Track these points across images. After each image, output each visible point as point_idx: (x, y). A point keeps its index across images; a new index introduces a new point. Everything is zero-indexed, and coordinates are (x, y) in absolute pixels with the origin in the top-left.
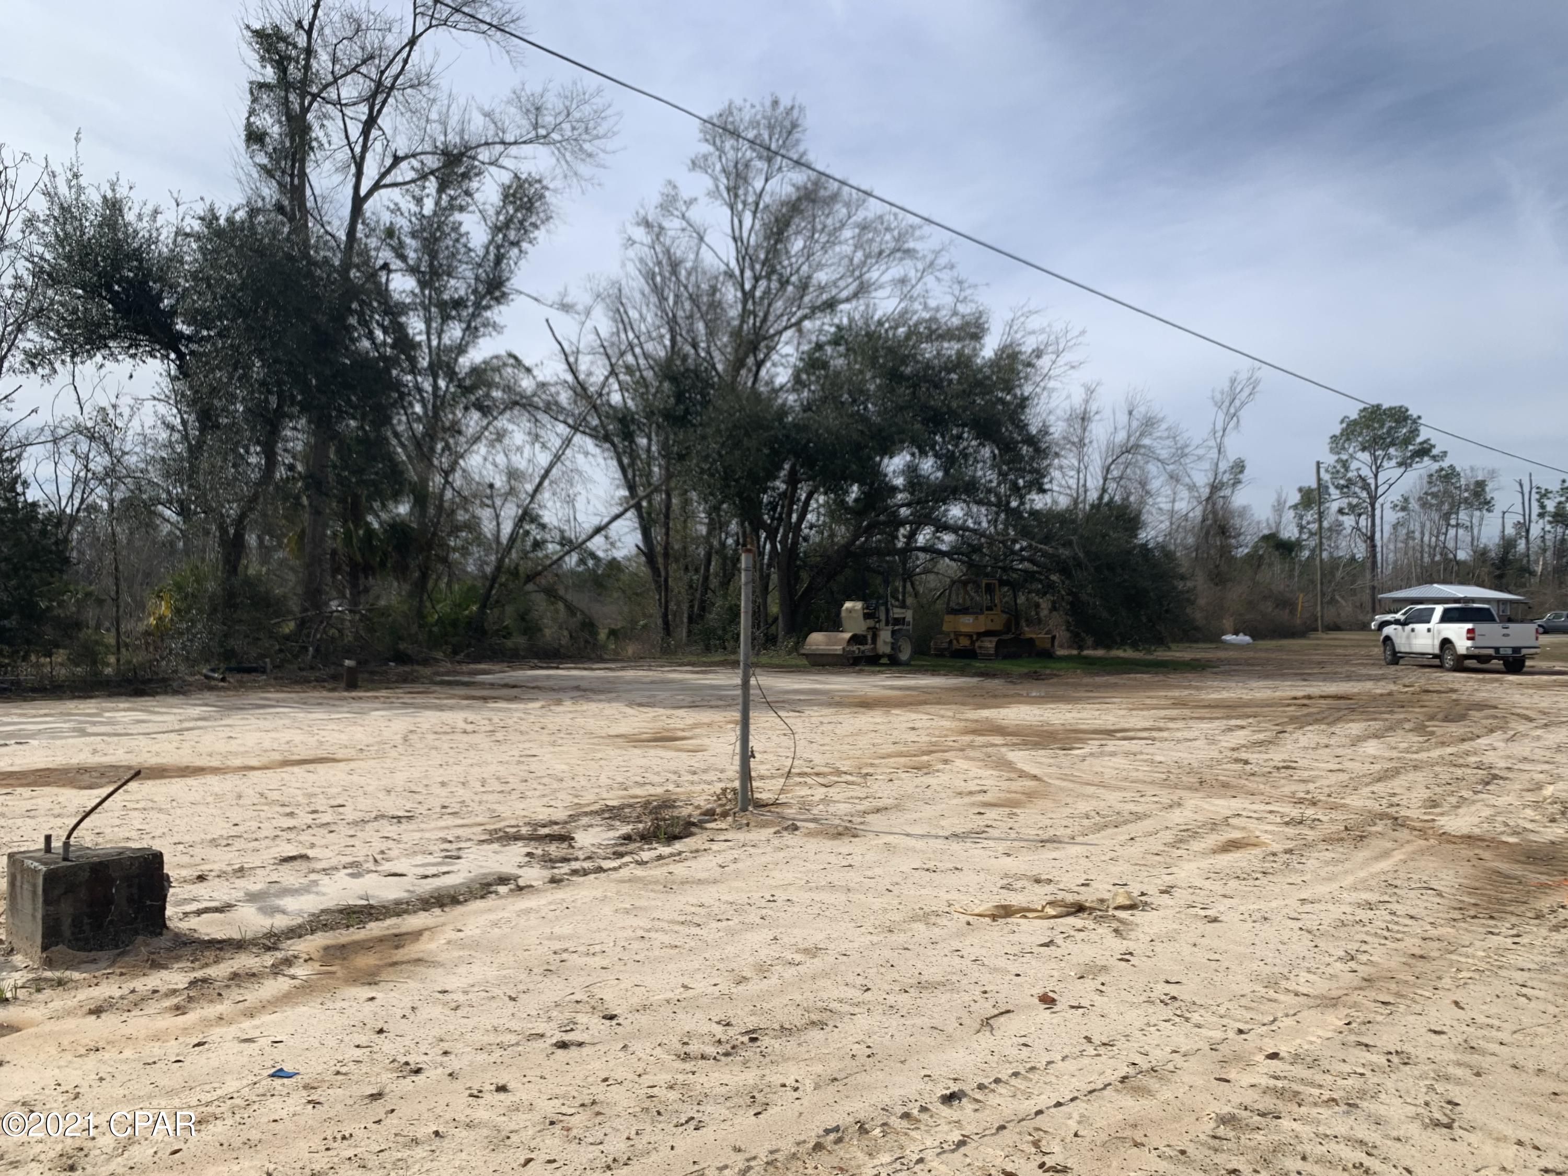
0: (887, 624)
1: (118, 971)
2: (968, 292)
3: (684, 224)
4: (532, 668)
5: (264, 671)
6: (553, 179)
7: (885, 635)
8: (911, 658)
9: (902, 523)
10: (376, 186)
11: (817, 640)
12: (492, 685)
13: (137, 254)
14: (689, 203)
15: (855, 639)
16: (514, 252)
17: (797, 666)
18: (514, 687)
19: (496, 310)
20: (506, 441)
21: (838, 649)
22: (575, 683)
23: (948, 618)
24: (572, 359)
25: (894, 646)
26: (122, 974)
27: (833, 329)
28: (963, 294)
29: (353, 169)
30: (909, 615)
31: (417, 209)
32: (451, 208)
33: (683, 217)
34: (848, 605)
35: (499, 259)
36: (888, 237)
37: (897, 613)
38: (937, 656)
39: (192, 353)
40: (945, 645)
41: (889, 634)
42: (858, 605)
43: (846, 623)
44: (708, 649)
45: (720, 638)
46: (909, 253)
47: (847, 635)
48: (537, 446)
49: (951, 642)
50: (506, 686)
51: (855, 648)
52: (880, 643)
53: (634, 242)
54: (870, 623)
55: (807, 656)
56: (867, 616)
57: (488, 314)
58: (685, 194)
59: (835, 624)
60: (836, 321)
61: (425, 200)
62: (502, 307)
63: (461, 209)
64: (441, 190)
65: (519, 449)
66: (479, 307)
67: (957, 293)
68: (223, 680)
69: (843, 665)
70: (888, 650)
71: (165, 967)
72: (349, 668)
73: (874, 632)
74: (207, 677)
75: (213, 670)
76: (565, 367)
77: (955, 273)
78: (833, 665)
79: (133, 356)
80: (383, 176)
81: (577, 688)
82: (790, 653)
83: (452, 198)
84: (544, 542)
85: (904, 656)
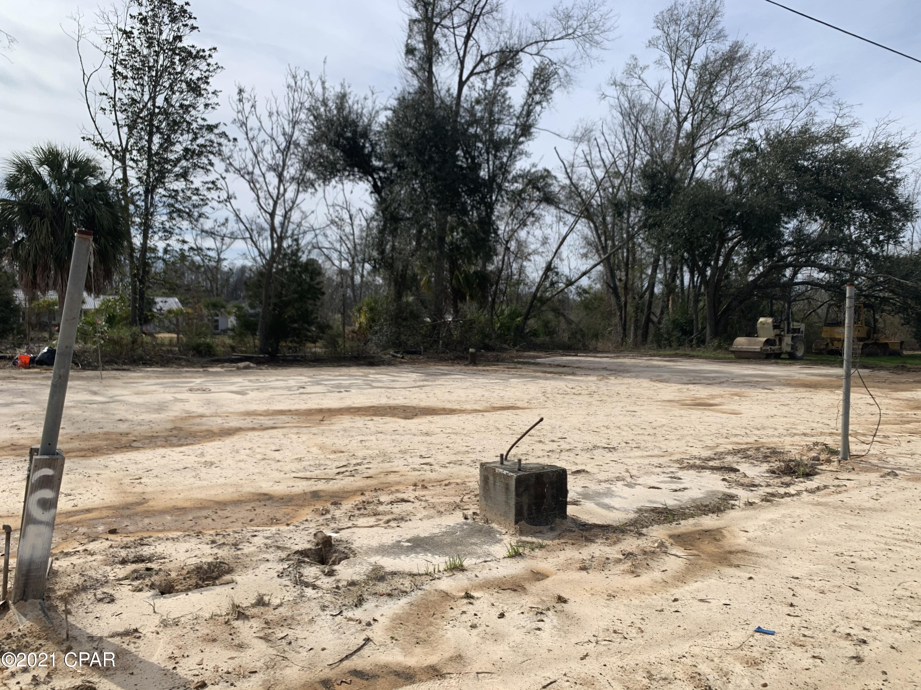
0: (788, 333)
1: (570, 541)
2: (845, 111)
3: (640, 82)
4: (562, 355)
5: (420, 354)
6: (574, 59)
7: (788, 339)
8: (804, 355)
9: (788, 266)
10: (472, 74)
11: (741, 342)
12: (550, 365)
13: (354, 124)
14: (643, 69)
15: (768, 342)
16: (538, 108)
17: (729, 358)
18: (564, 366)
19: (526, 144)
20: (541, 222)
21: (757, 348)
22: (604, 366)
23: (825, 329)
24: (569, 171)
25: (793, 347)
26: (573, 544)
27: (746, 141)
28: (842, 112)
29: (459, 66)
30: (802, 327)
31: (482, 86)
32: (502, 84)
33: (640, 78)
34: (761, 319)
35: (529, 114)
36: (782, 79)
37: (795, 325)
38: (816, 354)
39: (380, 178)
40: (822, 347)
41: (790, 339)
42: (770, 320)
43: (760, 332)
44: (660, 346)
45: (666, 340)
46: (797, 89)
47: (764, 339)
48: (561, 223)
49: (827, 344)
50: (558, 366)
51: (768, 348)
52: (784, 345)
53: (606, 96)
54: (777, 331)
55: (733, 352)
56: (775, 327)
57: (521, 147)
58: (641, 64)
59: (752, 332)
60: (749, 136)
61: (488, 81)
62: (530, 142)
63: (508, 85)
64: (496, 75)
65: (551, 226)
66: (516, 143)
67: (837, 112)
68: (403, 358)
69: (760, 358)
70: (789, 349)
71: (592, 541)
72: (472, 353)
73: (780, 338)
74: (393, 356)
75: (397, 352)
76: (565, 176)
77: (834, 98)
78: (754, 358)
79: (353, 180)
80: (475, 68)
81: (605, 369)
82: (715, 350)
83: (503, 79)
84: (557, 282)
85: (800, 353)
